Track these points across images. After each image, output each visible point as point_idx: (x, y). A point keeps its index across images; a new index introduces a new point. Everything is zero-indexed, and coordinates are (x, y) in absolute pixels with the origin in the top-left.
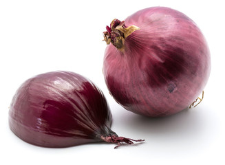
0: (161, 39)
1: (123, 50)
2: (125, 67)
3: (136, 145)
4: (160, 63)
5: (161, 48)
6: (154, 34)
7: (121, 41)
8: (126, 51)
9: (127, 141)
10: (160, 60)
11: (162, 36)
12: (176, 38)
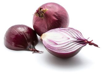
0: (55, 12)
1: (43, 18)
2: (44, 23)
3: (40, 53)
4: (57, 20)
5: (56, 15)
6: (53, 11)
7: (42, 15)
8: (44, 18)
9: (38, 51)
10: (57, 19)
11: (56, 11)
12: (60, 11)
